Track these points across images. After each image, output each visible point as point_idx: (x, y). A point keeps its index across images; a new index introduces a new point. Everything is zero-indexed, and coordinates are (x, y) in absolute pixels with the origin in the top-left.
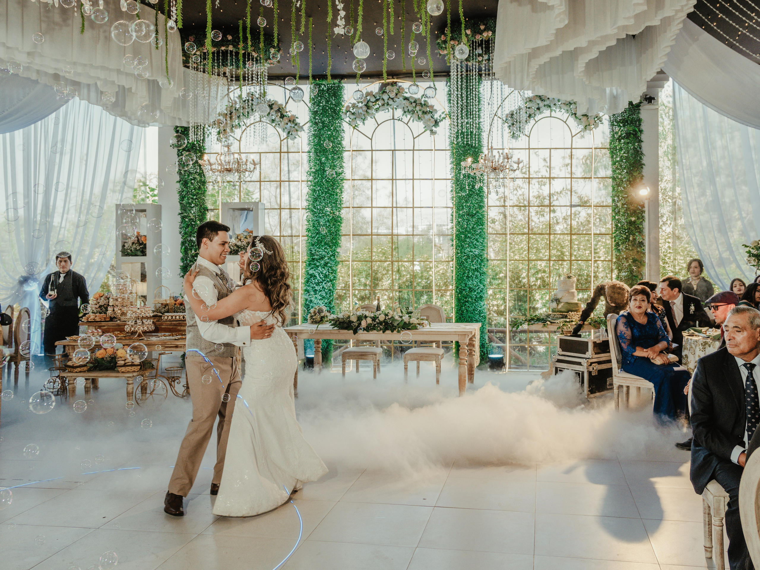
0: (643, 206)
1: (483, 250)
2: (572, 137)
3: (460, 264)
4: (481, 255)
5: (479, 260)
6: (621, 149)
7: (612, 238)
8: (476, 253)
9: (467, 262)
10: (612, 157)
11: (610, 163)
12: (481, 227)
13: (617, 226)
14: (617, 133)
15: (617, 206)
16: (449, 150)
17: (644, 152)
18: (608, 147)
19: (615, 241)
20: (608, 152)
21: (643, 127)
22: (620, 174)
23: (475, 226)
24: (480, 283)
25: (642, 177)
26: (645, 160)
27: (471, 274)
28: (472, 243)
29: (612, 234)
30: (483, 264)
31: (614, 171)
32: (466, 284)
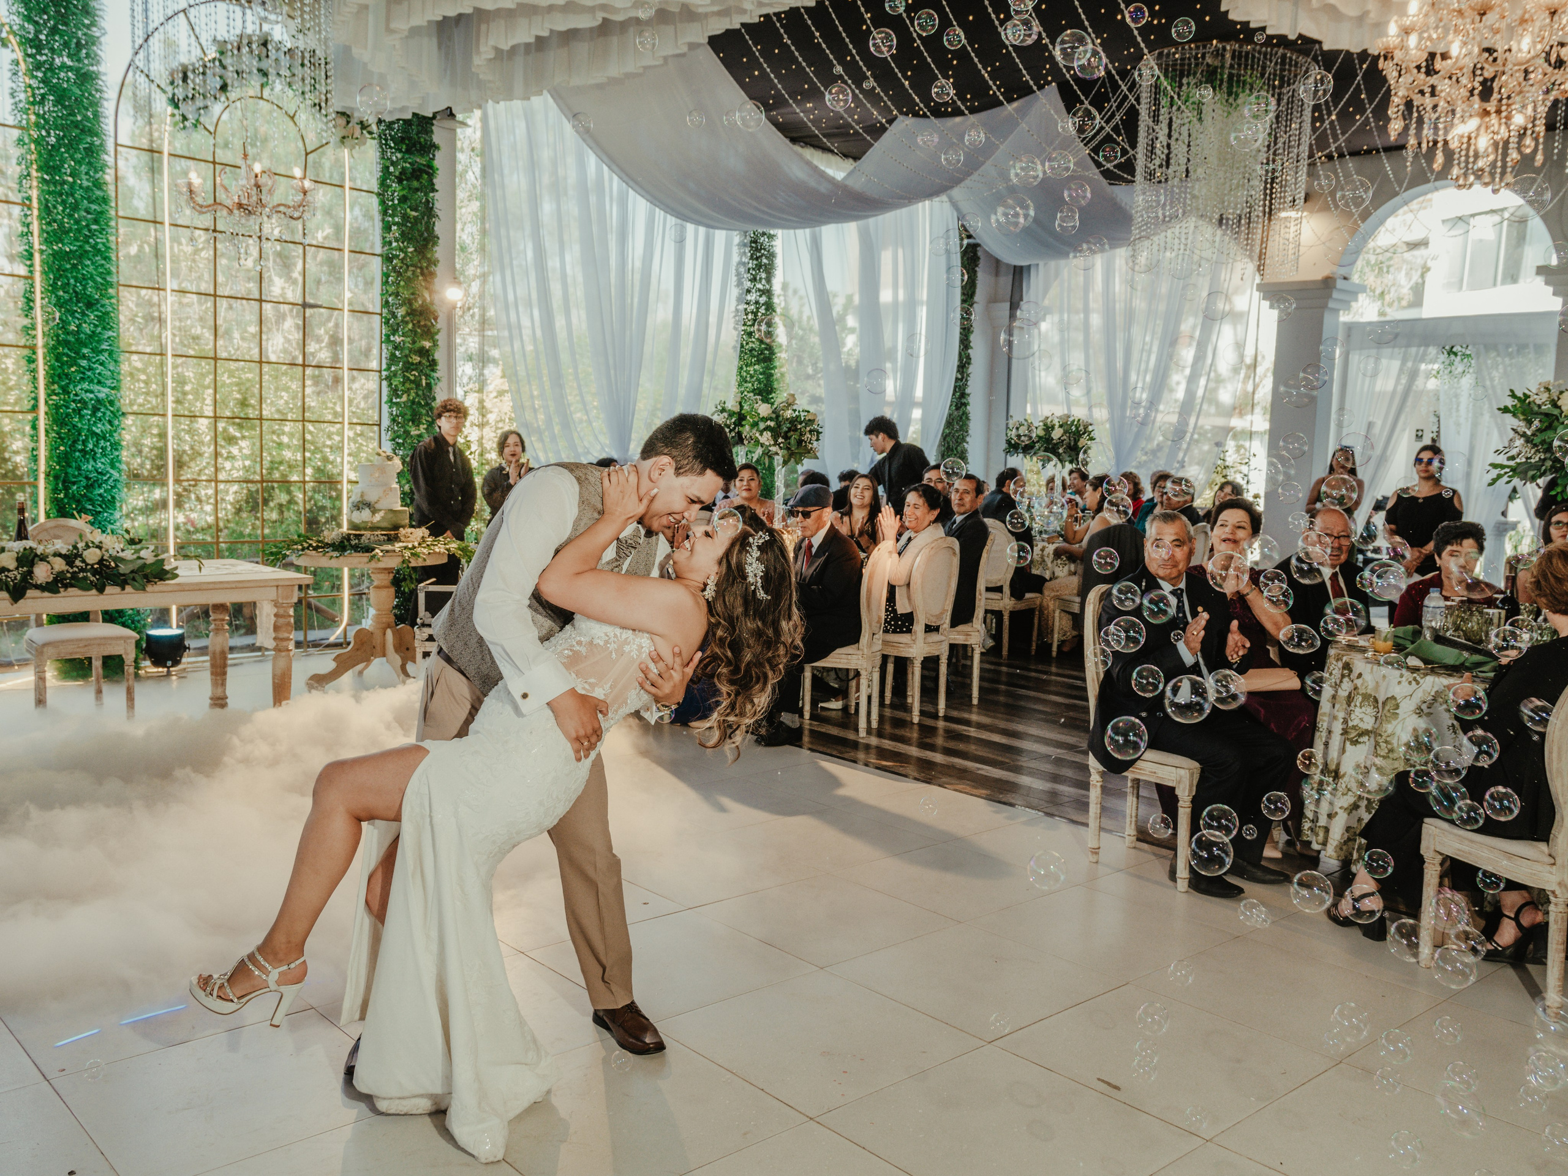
0: (436, 319)
1: (113, 388)
2: (307, 154)
3: (60, 419)
4: (111, 403)
5: (108, 413)
6: (403, 199)
7: (381, 380)
8: (101, 396)
9: (81, 417)
10: (384, 213)
11: (378, 225)
12: (110, 333)
13: (393, 355)
14: (393, 163)
15: (394, 315)
16: (14, 127)
17: (439, 213)
18: (376, 190)
19: (390, 385)
20: (375, 201)
21: (436, 163)
22: (401, 250)
23: (99, 329)
24: (113, 466)
25: (435, 263)
26: (439, 228)
27: (90, 446)
28: (90, 369)
29: (380, 372)
30: (116, 422)
31: (386, 243)
32: (79, 468)
